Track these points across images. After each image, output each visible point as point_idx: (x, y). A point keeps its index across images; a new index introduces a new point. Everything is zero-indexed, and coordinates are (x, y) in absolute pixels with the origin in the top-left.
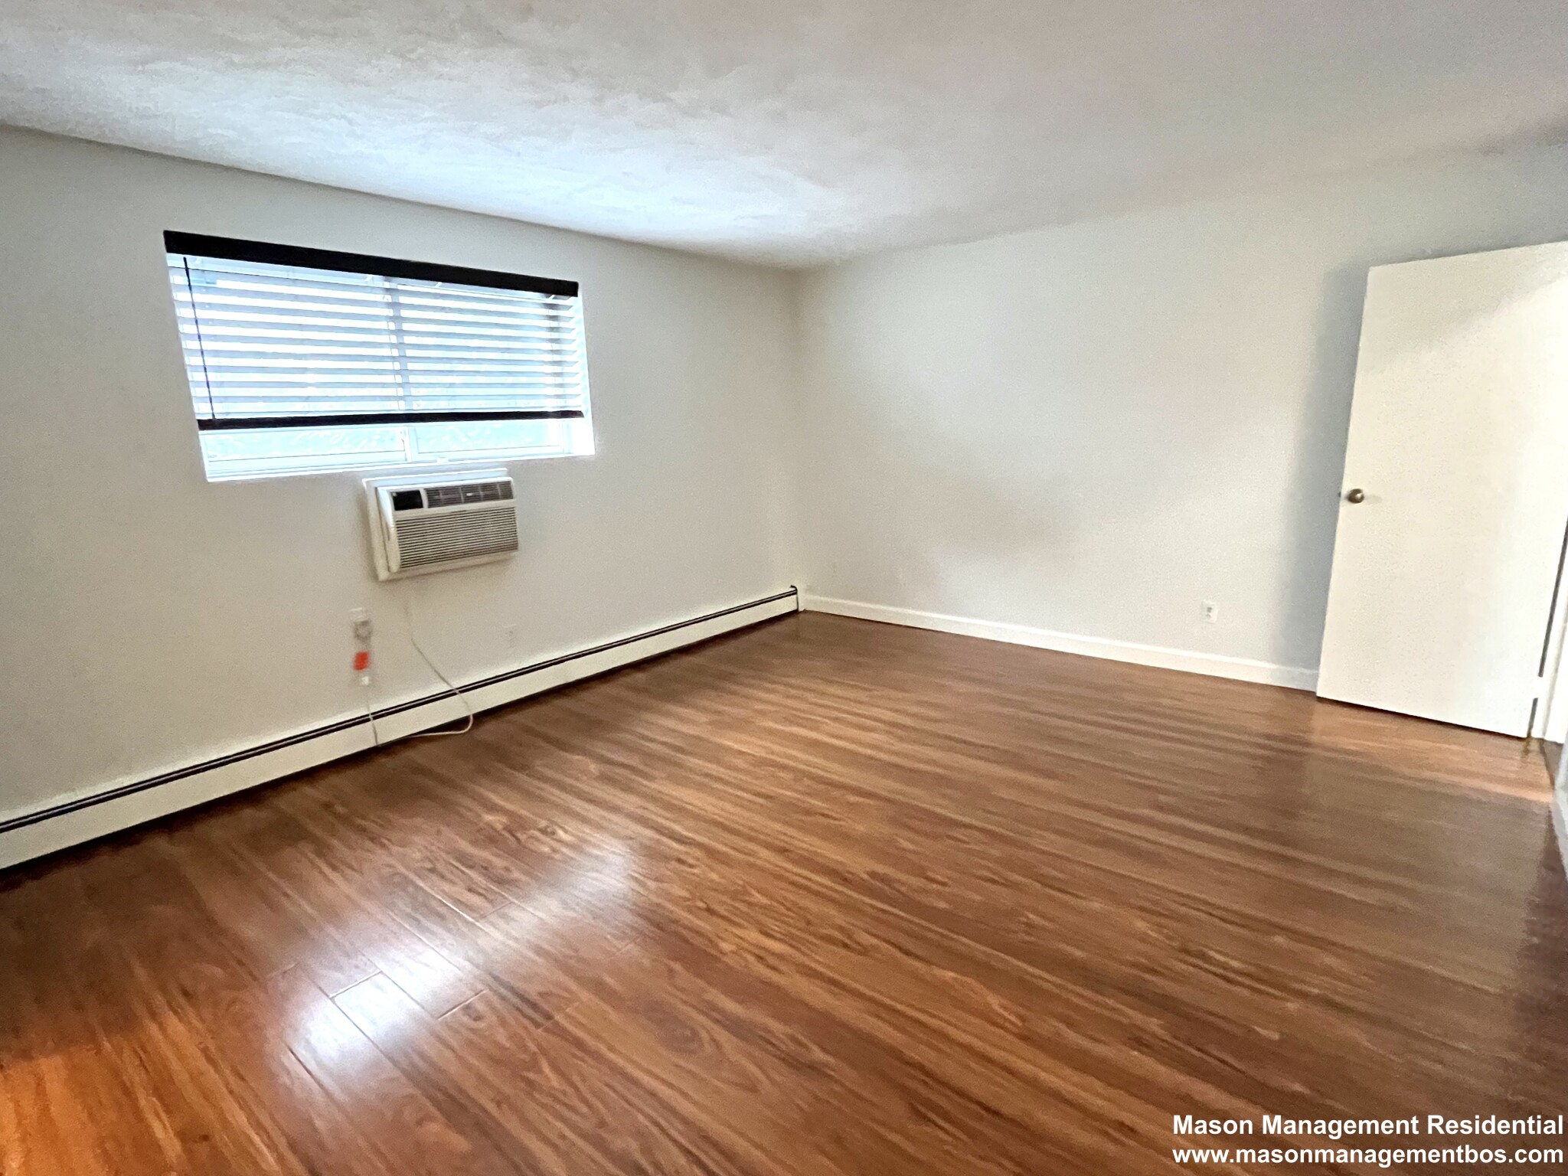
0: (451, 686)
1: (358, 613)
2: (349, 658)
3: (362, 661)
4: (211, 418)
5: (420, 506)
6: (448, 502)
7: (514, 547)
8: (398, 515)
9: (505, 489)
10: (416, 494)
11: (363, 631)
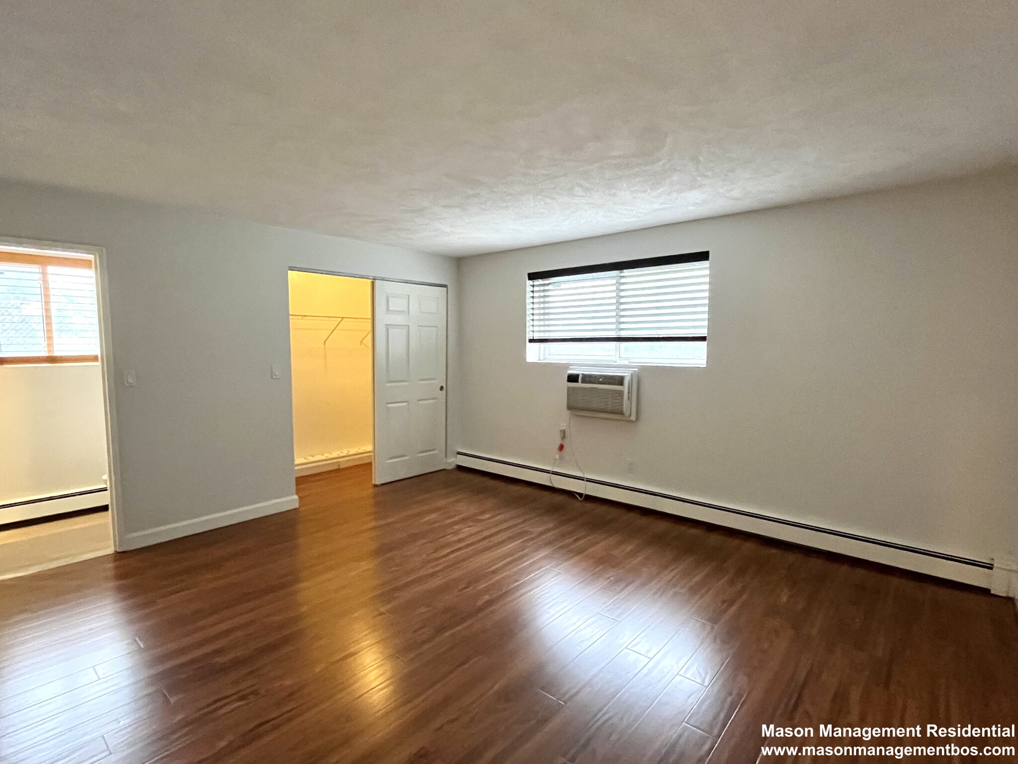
0: (584, 476)
1: (564, 426)
2: (557, 446)
3: (561, 447)
4: (532, 338)
5: (577, 381)
6: (590, 382)
7: (622, 413)
8: (567, 385)
9: (620, 381)
10: (577, 376)
11: (564, 434)
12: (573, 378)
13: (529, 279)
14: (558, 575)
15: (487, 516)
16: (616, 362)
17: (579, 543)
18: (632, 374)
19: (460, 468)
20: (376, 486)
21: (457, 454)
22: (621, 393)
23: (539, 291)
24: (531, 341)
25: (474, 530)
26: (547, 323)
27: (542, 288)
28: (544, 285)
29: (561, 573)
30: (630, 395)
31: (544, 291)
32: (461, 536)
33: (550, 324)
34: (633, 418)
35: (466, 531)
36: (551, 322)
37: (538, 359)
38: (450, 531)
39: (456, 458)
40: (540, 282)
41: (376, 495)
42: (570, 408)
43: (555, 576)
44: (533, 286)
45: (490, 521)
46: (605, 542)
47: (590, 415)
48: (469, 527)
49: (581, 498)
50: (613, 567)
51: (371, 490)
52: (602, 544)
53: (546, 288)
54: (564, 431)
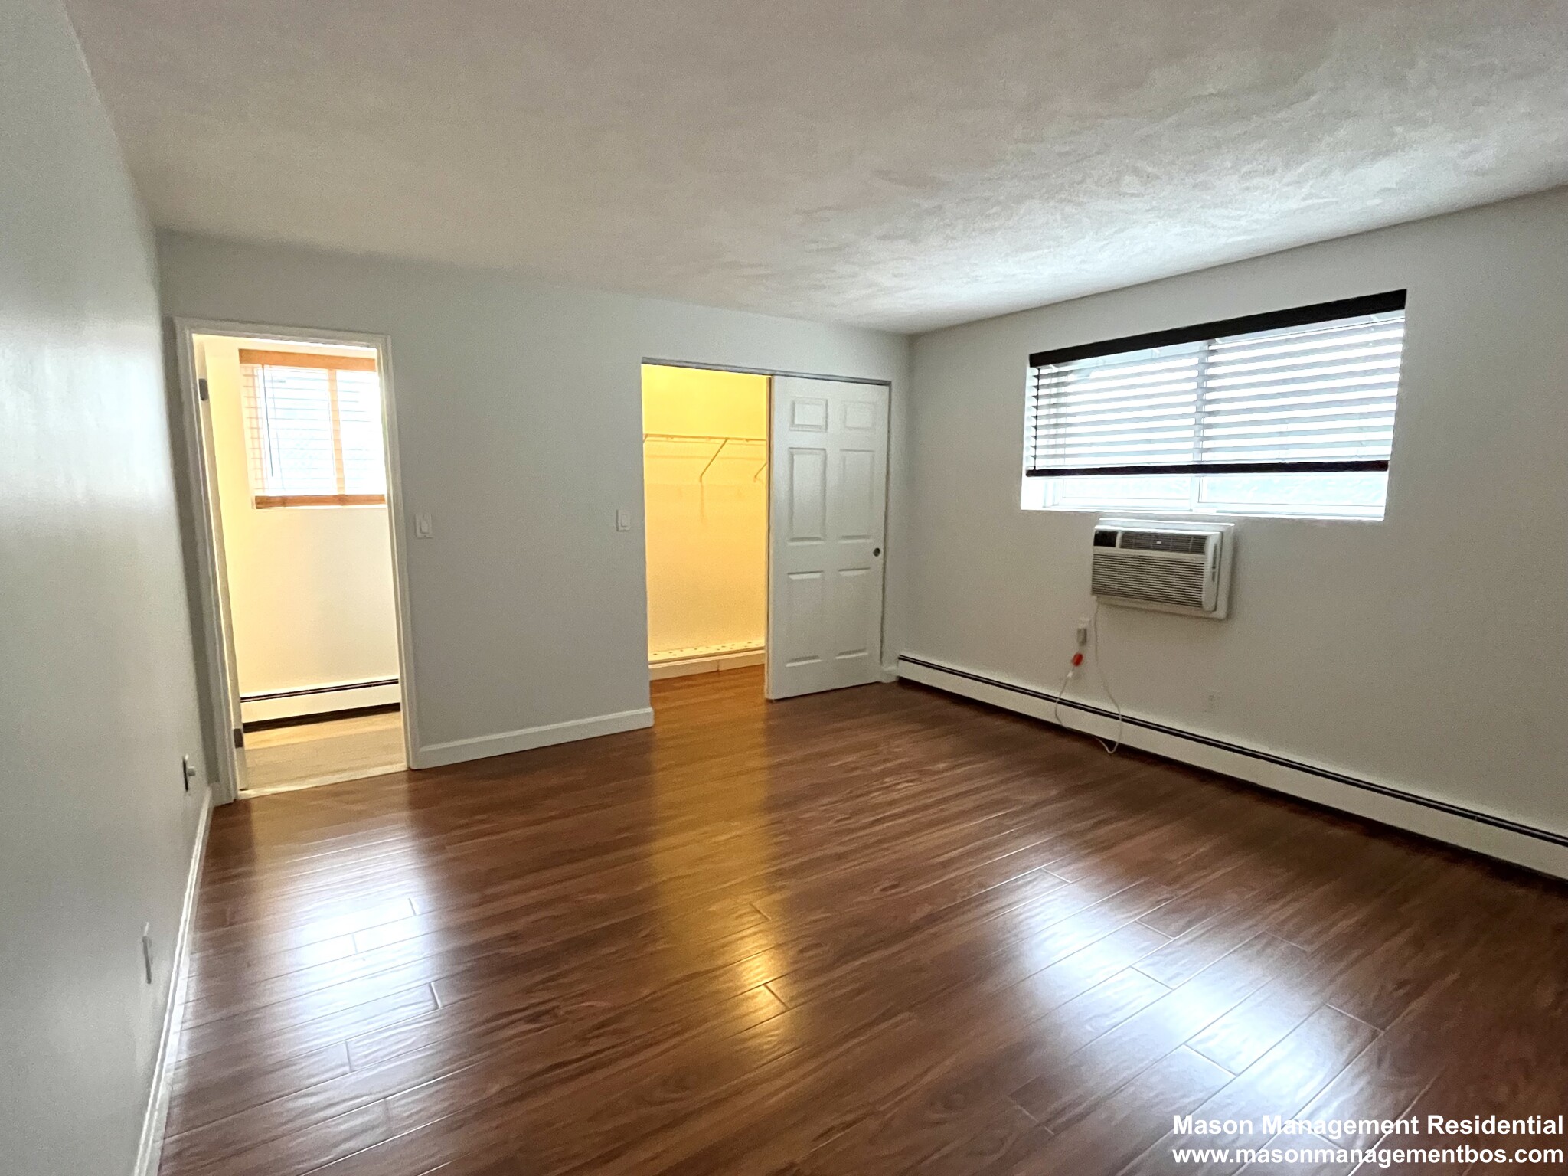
0: (1119, 711)
1: (1084, 622)
2: (1072, 655)
3: (1078, 660)
4: (1033, 469)
5: (1113, 545)
6: (1138, 547)
7: (1198, 604)
8: (1094, 551)
9: (1197, 544)
10: (1114, 534)
11: (1083, 637)
12: (1104, 539)
13: (1032, 365)
14: (1058, 884)
15: (942, 766)
16: (1191, 510)
17: (1103, 831)
18: (1222, 533)
19: (903, 682)
20: (770, 701)
21: (900, 659)
22: (1199, 567)
23: (1049, 386)
24: (1033, 473)
25: (918, 787)
26: (1060, 441)
27: (1055, 380)
28: (1058, 374)
29: (1066, 882)
30: (1217, 570)
31: (1057, 385)
32: (895, 796)
33: (1067, 443)
34: (1221, 613)
35: (905, 787)
36: (1069, 441)
37: (1043, 505)
38: (877, 784)
39: (897, 665)
40: (1053, 369)
41: (770, 716)
42: (1095, 591)
43: (1053, 886)
44: (1038, 377)
45: (945, 774)
46: (1153, 834)
47: (1135, 605)
48: (908, 782)
49: (1110, 749)
50: (1169, 884)
51: (762, 709)
52: (1148, 839)
53: (1063, 379)
54: (1085, 631)
